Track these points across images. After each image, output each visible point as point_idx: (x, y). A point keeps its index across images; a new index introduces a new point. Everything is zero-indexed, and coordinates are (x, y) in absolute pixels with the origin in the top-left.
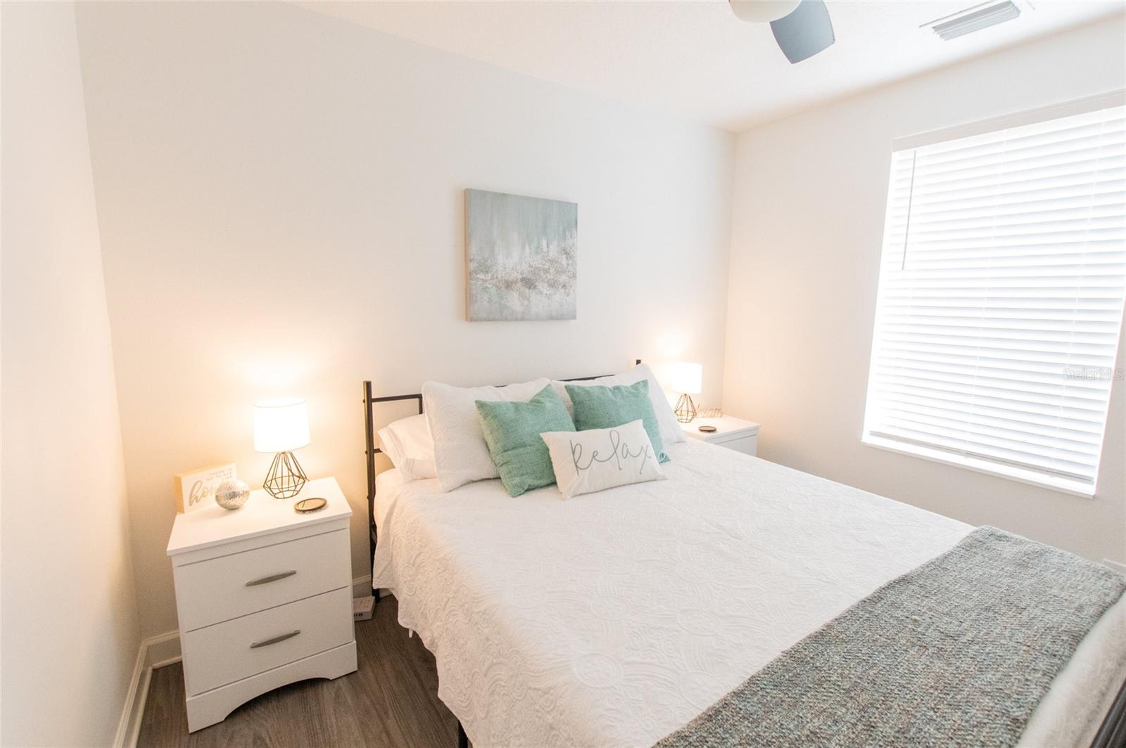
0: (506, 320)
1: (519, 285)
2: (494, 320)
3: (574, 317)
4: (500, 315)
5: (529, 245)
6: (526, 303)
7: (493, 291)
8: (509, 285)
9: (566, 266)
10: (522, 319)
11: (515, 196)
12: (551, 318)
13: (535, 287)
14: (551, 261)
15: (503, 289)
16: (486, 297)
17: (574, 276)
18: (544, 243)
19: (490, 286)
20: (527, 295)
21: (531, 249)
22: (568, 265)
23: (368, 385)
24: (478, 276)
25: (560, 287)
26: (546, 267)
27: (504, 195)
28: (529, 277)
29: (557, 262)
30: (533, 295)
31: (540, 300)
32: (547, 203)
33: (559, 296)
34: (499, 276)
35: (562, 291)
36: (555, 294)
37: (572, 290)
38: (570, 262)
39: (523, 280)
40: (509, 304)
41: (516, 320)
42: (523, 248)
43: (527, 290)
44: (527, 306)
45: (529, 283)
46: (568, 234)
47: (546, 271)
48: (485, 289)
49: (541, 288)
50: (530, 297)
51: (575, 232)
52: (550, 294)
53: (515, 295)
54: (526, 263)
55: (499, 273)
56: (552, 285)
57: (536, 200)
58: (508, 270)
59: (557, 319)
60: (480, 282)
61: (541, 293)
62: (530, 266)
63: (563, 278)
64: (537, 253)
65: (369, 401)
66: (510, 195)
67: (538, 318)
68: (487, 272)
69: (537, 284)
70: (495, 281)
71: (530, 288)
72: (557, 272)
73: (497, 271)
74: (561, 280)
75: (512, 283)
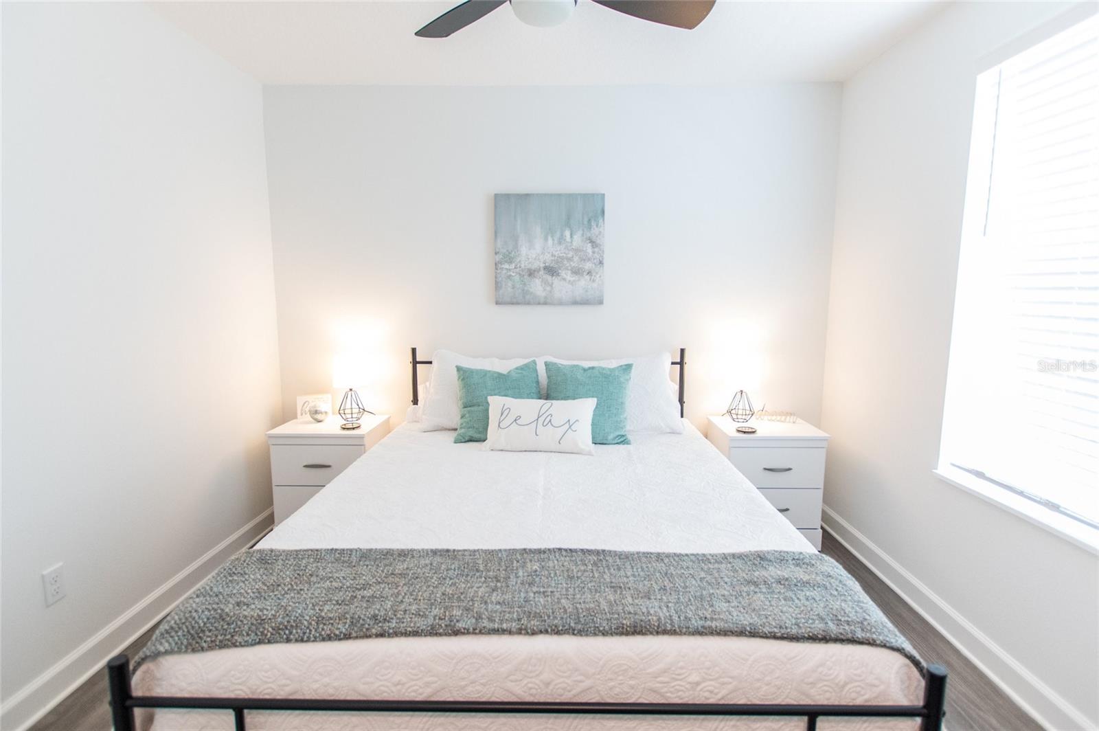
0: (529, 303)
1: (542, 272)
2: (518, 303)
3: (601, 302)
4: (522, 300)
5: (552, 237)
6: (548, 288)
7: (517, 278)
8: (531, 273)
9: (591, 253)
10: (545, 303)
11: (537, 195)
12: (575, 303)
13: (558, 275)
14: (577, 250)
15: (525, 277)
16: (510, 284)
17: (601, 263)
18: (567, 233)
19: (513, 274)
20: (550, 282)
21: (553, 240)
22: (594, 252)
23: (414, 350)
24: (503, 266)
25: (585, 273)
26: (570, 256)
27: (527, 195)
28: (551, 265)
29: (580, 251)
30: (556, 281)
31: (563, 287)
32: (571, 197)
33: (583, 282)
34: (523, 266)
35: (587, 277)
36: (579, 280)
37: (598, 276)
38: (596, 250)
39: (545, 268)
40: (531, 290)
41: (539, 304)
42: (546, 239)
43: (549, 278)
44: (550, 292)
45: (551, 271)
46: (593, 224)
47: (570, 259)
48: (509, 277)
49: (565, 275)
50: (552, 283)
51: (601, 221)
52: (574, 281)
53: (538, 281)
54: (549, 253)
55: (523, 262)
56: (577, 272)
57: (560, 195)
58: (530, 260)
59: (581, 304)
60: (504, 271)
61: (564, 279)
62: (552, 255)
63: (588, 266)
64: (560, 243)
65: (415, 363)
66: (533, 194)
67: (561, 303)
68: (511, 262)
69: (560, 271)
70: (518, 270)
71: (553, 275)
72: (583, 260)
73: (520, 261)
74: (586, 267)
75: (534, 271)
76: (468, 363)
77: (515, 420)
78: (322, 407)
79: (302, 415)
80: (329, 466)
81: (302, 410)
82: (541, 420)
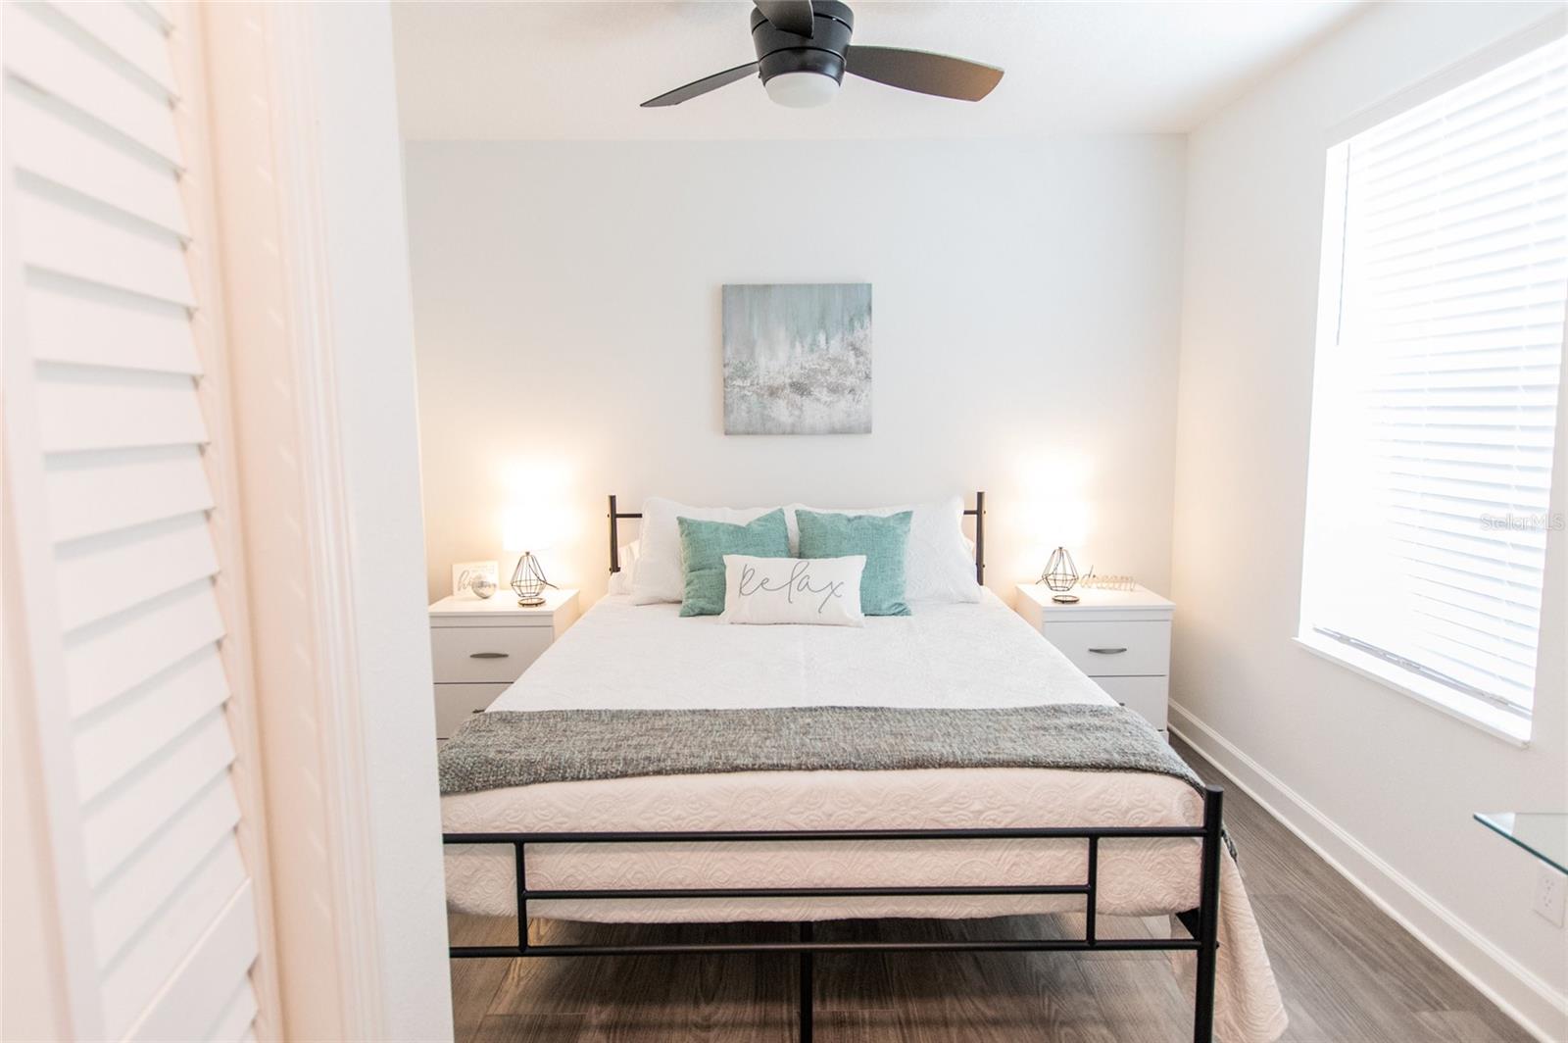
0: (769, 433)
1: (788, 391)
2: (754, 434)
3: (868, 431)
4: (761, 428)
5: (801, 342)
6: (797, 413)
7: (754, 398)
8: (773, 392)
9: (853, 363)
10: (792, 433)
11: (781, 286)
12: (833, 432)
13: (810, 394)
14: (835, 360)
15: (766, 397)
16: (744, 407)
17: (868, 377)
18: (822, 338)
19: (749, 394)
20: (799, 404)
21: (803, 347)
22: (858, 363)
23: (613, 499)
24: (735, 382)
25: (846, 392)
26: (826, 368)
27: (767, 287)
28: (801, 381)
29: (840, 361)
30: (807, 402)
31: (817, 410)
32: (827, 288)
33: (844, 403)
34: (761, 381)
35: (850, 397)
36: (839, 401)
37: (864, 395)
38: (861, 359)
39: (792, 385)
40: (773, 415)
41: (784, 433)
42: (793, 346)
43: (797, 398)
44: (800, 417)
45: (800, 388)
46: (857, 324)
47: (826, 373)
48: (743, 397)
49: (819, 395)
50: (802, 405)
51: (867, 320)
52: (831, 402)
53: (782, 404)
54: (797, 364)
55: (761, 378)
56: (834, 389)
57: (810, 287)
58: (772, 374)
59: (841, 433)
60: (737, 390)
61: (818, 400)
62: (801, 368)
63: (850, 381)
64: (812, 351)
65: (614, 516)
66: (774, 286)
67: (813, 432)
68: (745, 378)
69: (812, 389)
70: (755, 387)
71: (802, 395)
72: (843, 373)
73: (758, 376)
74: (848, 383)
75: (777, 389)
76: (693, 514)
77: (762, 584)
78: (491, 579)
79: (459, 589)
80: (505, 656)
81: (459, 582)
82: (795, 583)
